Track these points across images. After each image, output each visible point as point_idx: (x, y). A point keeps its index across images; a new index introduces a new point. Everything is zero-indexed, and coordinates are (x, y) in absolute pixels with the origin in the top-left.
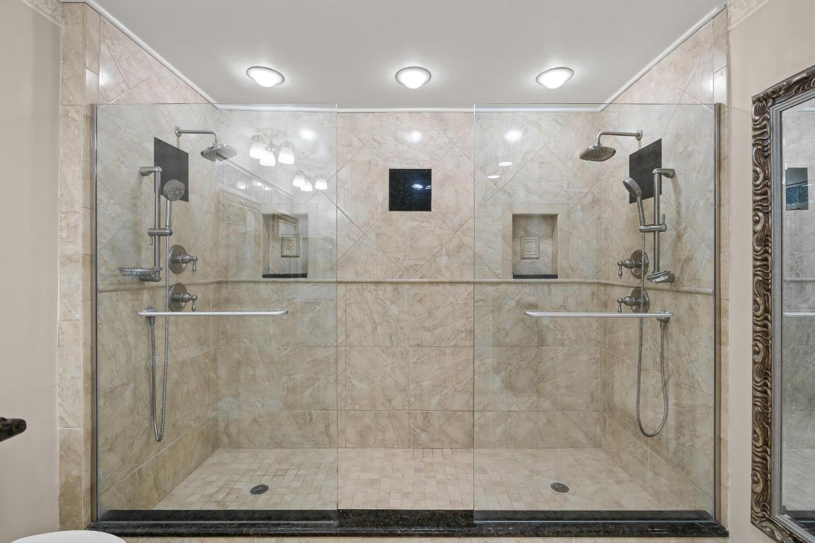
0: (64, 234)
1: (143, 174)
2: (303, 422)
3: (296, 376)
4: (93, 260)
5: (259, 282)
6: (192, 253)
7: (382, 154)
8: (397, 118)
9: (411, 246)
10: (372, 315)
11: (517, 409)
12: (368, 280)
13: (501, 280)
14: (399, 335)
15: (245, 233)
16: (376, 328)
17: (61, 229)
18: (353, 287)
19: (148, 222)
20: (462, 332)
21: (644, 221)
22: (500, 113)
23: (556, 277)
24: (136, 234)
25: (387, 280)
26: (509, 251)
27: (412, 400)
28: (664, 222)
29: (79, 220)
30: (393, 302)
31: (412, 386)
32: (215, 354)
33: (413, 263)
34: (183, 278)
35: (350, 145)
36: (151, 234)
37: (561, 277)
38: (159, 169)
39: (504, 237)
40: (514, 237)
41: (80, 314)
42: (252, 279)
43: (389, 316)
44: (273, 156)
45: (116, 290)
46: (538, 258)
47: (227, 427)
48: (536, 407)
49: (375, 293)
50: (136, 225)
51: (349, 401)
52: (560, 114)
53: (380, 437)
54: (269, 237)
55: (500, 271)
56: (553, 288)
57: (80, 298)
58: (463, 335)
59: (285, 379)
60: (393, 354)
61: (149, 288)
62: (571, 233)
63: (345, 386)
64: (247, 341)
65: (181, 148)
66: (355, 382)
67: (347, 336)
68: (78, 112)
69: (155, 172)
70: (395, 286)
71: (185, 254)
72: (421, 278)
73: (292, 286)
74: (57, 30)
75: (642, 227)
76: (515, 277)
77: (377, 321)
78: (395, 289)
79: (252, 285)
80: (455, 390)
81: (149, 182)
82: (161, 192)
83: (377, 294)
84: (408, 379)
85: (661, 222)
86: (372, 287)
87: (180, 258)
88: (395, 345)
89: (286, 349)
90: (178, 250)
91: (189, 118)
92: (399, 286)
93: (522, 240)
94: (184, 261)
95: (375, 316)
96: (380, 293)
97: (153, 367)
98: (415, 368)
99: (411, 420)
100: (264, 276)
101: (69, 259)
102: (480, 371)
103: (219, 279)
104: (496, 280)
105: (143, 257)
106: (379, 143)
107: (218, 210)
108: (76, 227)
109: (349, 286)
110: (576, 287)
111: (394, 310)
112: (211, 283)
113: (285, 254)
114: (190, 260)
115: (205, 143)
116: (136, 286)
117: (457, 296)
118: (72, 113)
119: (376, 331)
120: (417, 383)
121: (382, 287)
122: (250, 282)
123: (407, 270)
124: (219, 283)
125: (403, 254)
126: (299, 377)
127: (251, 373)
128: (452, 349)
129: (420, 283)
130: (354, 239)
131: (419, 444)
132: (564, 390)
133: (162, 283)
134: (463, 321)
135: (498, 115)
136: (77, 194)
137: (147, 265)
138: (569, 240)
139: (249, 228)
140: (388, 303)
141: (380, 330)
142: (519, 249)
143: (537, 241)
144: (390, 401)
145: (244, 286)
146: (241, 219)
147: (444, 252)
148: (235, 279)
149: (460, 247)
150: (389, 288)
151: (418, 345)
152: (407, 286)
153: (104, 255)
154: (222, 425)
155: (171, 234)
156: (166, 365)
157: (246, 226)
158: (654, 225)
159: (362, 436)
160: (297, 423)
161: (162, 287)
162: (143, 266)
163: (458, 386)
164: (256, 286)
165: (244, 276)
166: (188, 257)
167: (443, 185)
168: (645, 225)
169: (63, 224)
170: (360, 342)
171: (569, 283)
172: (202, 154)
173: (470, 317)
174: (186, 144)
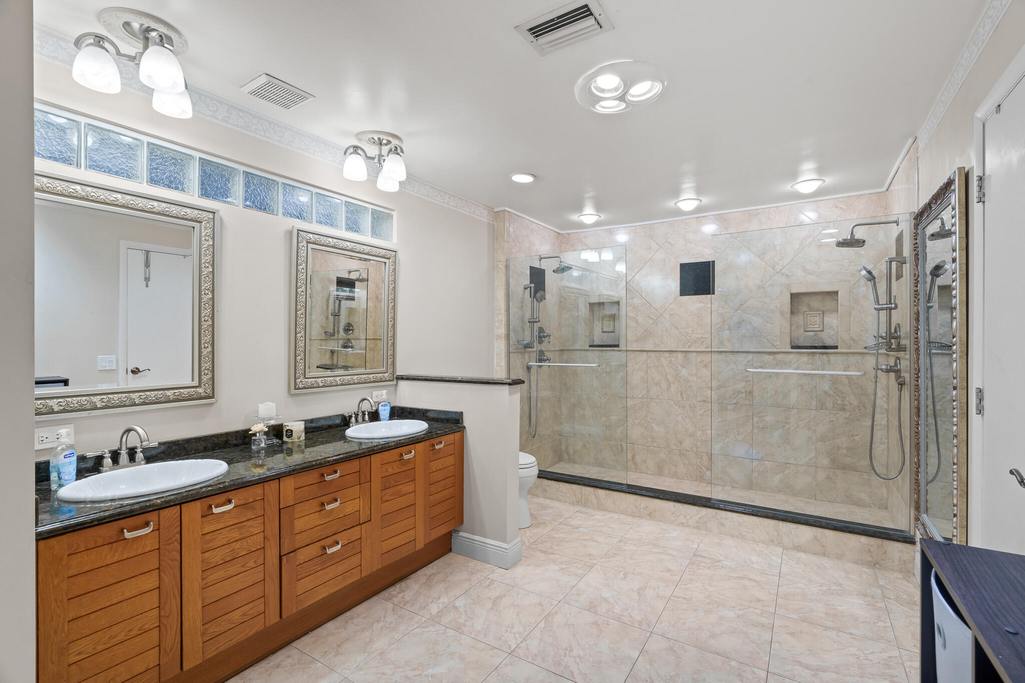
0: (497, 324)
1: (525, 289)
2: (617, 450)
3: (612, 418)
4: (508, 337)
5: (587, 350)
6: (547, 331)
7: (674, 253)
8: (686, 223)
9: (698, 323)
10: (667, 376)
11: (795, 462)
12: (664, 349)
13: (778, 350)
14: (688, 393)
15: (578, 317)
16: (670, 386)
17: (496, 322)
18: (653, 355)
19: (528, 315)
20: (742, 393)
21: (878, 301)
22: (778, 207)
23: (836, 347)
24: (523, 322)
25: (678, 349)
26: (787, 325)
27: (699, 444)
28: (895, 301)
29: (503, 317)
30: (683, 367)
31: (699, 433)
32: (560, 398)
33: (700, 336)
34: (543, 347)
35: (650, 248)
36: (529, 322)
37: (842, 348)
38: (533, 285)
39: (782, 313)
40: (792, 312)
41: (503, 363)
42: (583, 348)
43: (680, 377)
44: (598, 255)
45: (515, 352)
46: (822, 331)
47: (567, 448)
48: (815, 462)
49: (669, 359)
50: (523, 317)
51: (650, 440)
52: (841, 199)
53: (673, 469)
54: (593, 318)
55: (778, 343)
56: (832, 358)
57: (504, 356)
58: (743, 395)
59: (604, 419)
60: (684, 407)
61: (530, 352)
62: (852, 308)
63: (646, 428)
64: (579, 390)
65: (542, 268)
66: (654, 426)
67: (648, 391)
68: (502, 265)
69: (531, 287)
70: (685, 354)
71: (544, 332)
72: (707, 348)
73: (609, 354)
74: (494, 225)
75: (877, 306)
76: (793, 347)
77: (671, 380)
78: (685, 357)
79: (583, 352)
80: (736, 440)
81: (528, 291)
82: (534, 297)
83: (671, 360)
84: (696, 427)
85: (893, 302)
86: (667, 355)
87: (542, 335)
88: (685, 399)
89: (605, 398)
90: (541, 330)
91: (545, 248)
92: (688, 354)
93: (805, 315)
94: (544, 337)
95: (669, 377)
96: (673, 359)
97: (530, 397)
98: (702, 419)
99: (698, 460)
100: (590, 346)
101: (499, 336)
102: (759, 427)
103: (562, 348)
104: (775, 350)
105: (526, 334)
106: (672, 244)
107: (561, 302)
108: (502, 321)
109: (650, 354)
110: (859, 357)
111: (684, 372)
112: (557, 351)
113: (604, 330)
114: (547, 336)
115: (554, 263)
116: (523, 350)
117: (738, 363)
118: (500, 266)
119: (670, 388)
120: (702, 431)
121: (675, 354)
122: (581, 350)
123: (695, 341)
124: (562, 350)
125: (691, 329)
126: (613, 418)
127: (582, 412)
128: (733, 406)
129: (706, 352)
130: (653, 319)
131: (704, 479)
132: (845, 451)
133: (535, 349)
134: (744, 384)
135: (775, 209)
136: (502, 305)
137: (527, 340)
138: (850, 314)
139: (580, 313)
140: (679, 367)
141: (673, 388)
142: (803, 323)
143: (821, 315)
144: (681, 443)
145: (578, 352)
146: (575, 308)
147: (726, 327)
148: (571, 348)
149: (740, 323)
150: (680, 355)
151: (704, 401)
152: (695, 354)
153: (512, 334)
154: (564, 446)
155: (539, 321)
156: (537, 397)
157: (578, 312)
158: (887, 304)
159: (659, 467)
160: (612, 451)
161: (534, 352)
162: (526, 340)
163: (739, 437)
164: (587, 353)
165: (578, 347)
166: (546, 334)
167: (725, 273)
168: (879, 304)
169: (497, 319)
170: (658, 396)
171: (850, 353)
172: (554, 271)
173: (750, 381)
174: (544, 265)
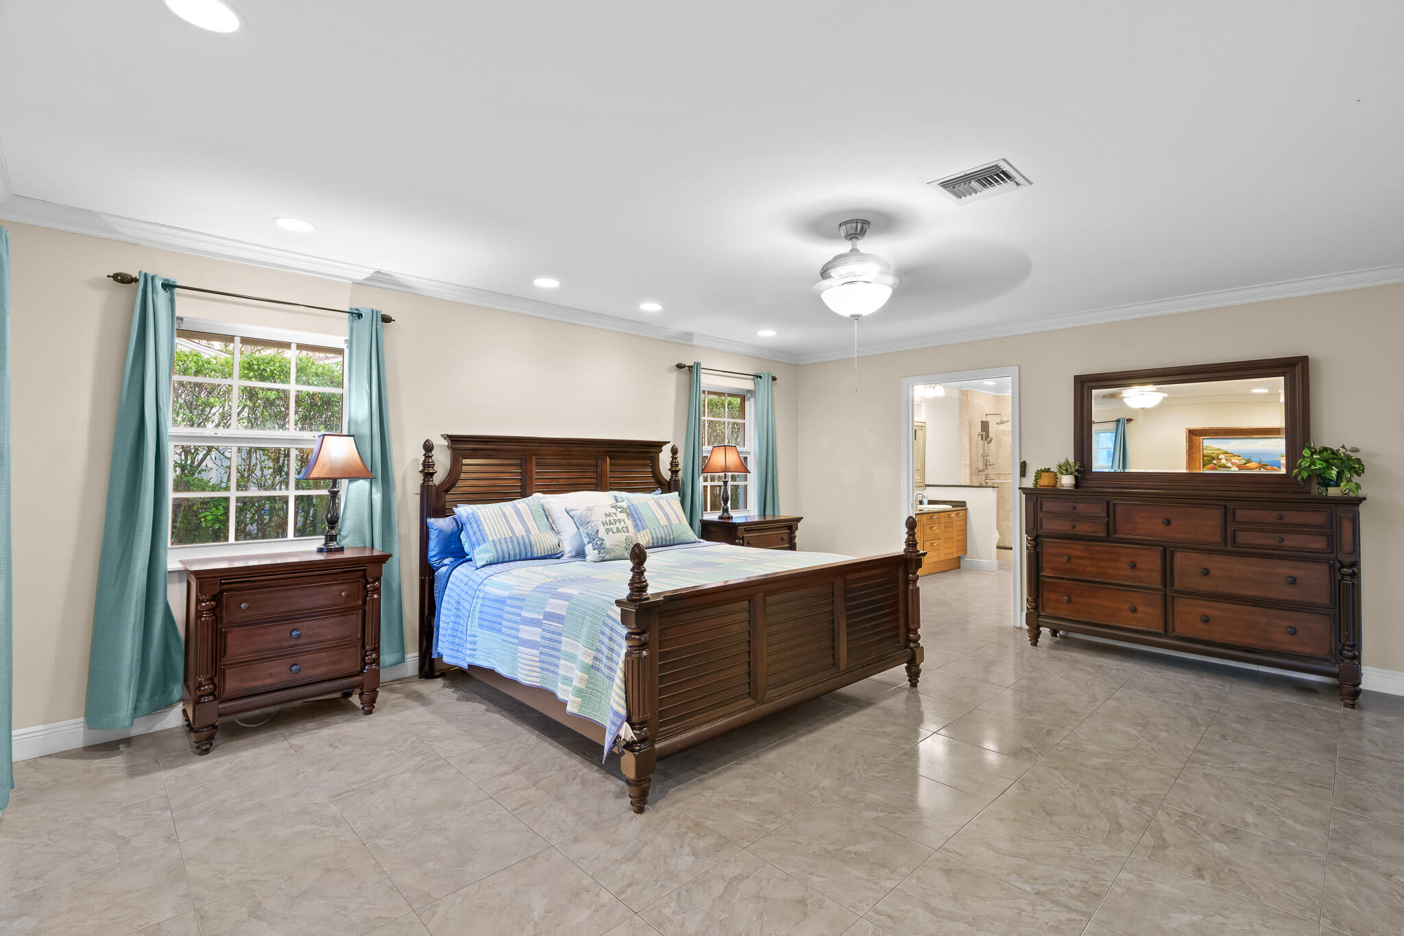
174: (989, 419)
